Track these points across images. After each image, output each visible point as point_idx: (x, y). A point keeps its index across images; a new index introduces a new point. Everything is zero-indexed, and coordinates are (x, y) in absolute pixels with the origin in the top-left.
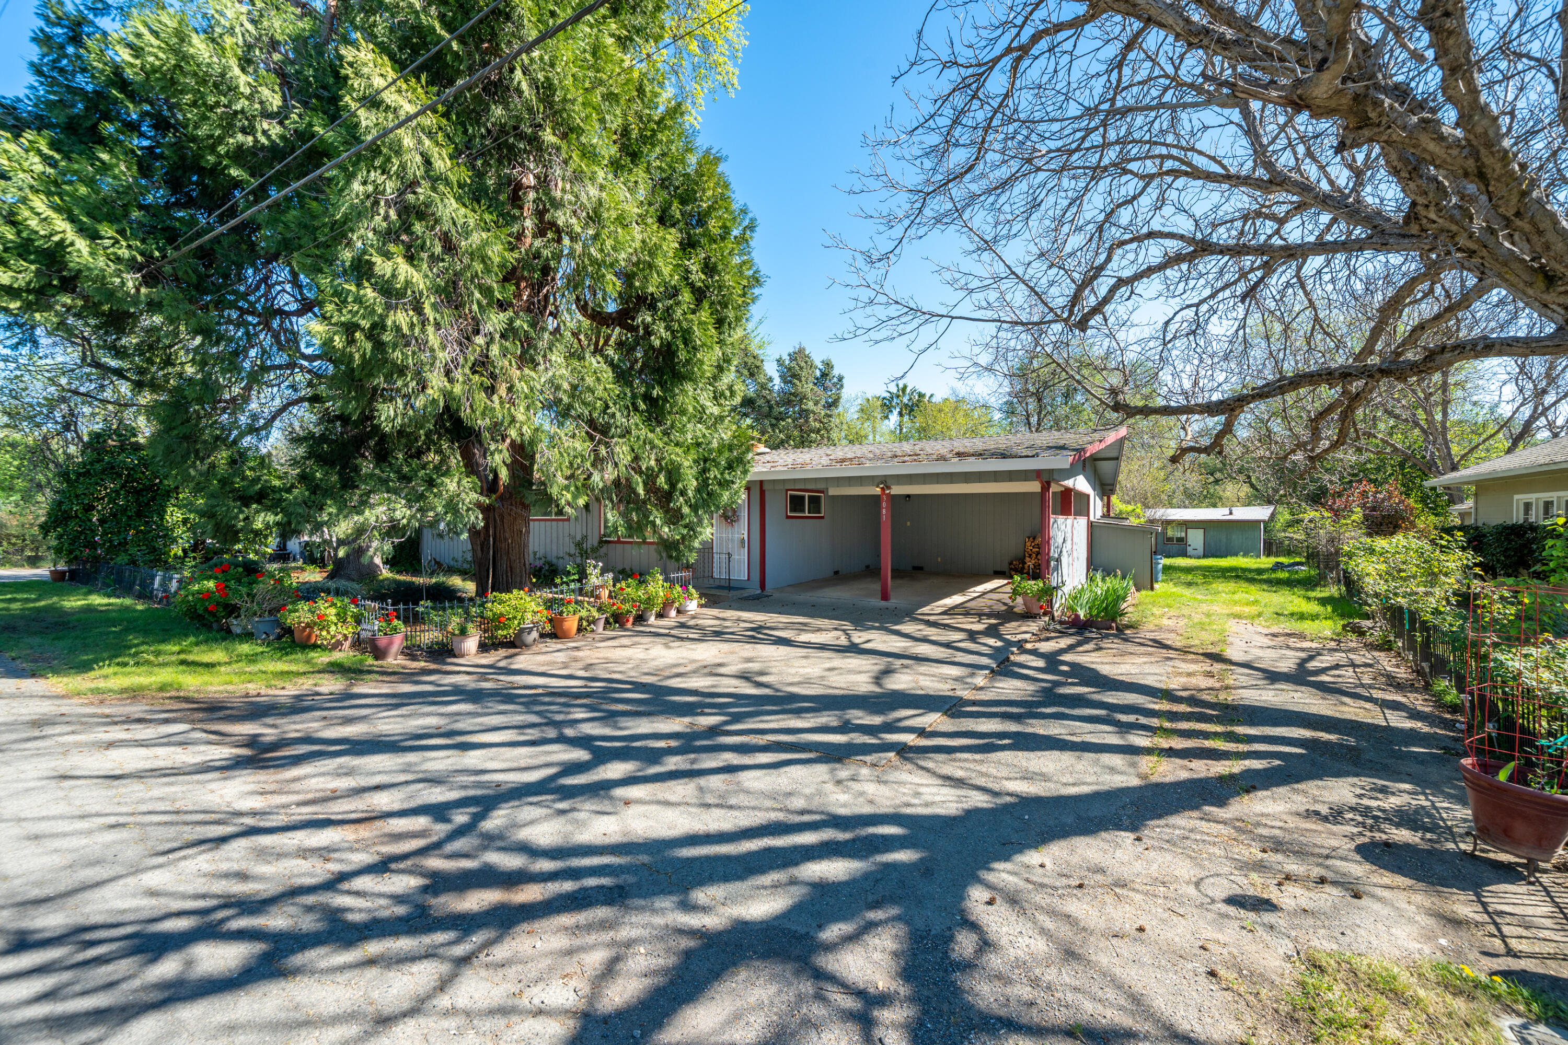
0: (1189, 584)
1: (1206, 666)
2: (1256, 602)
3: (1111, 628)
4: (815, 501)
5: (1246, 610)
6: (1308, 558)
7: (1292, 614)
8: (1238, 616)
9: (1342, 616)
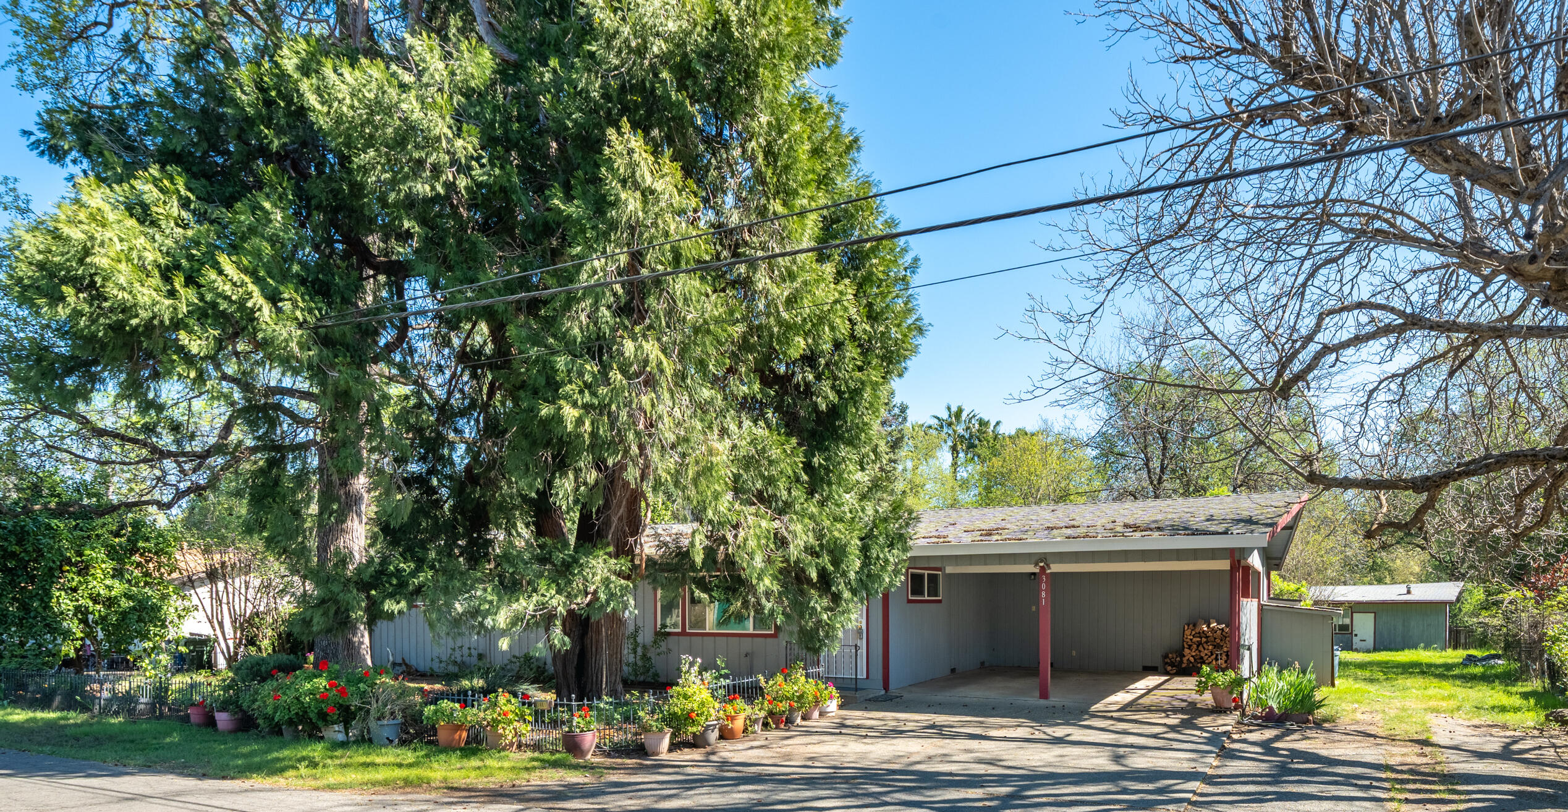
0: (1371, 681)
1: (1417, 749)
2: (1451, 697)
3: (1308, 721)
4: (933, 579)
5: (1444, 704)
6: (1505, 649)
7: (1493, 708)
8: (1436, 711)
9: (1545, 708)
